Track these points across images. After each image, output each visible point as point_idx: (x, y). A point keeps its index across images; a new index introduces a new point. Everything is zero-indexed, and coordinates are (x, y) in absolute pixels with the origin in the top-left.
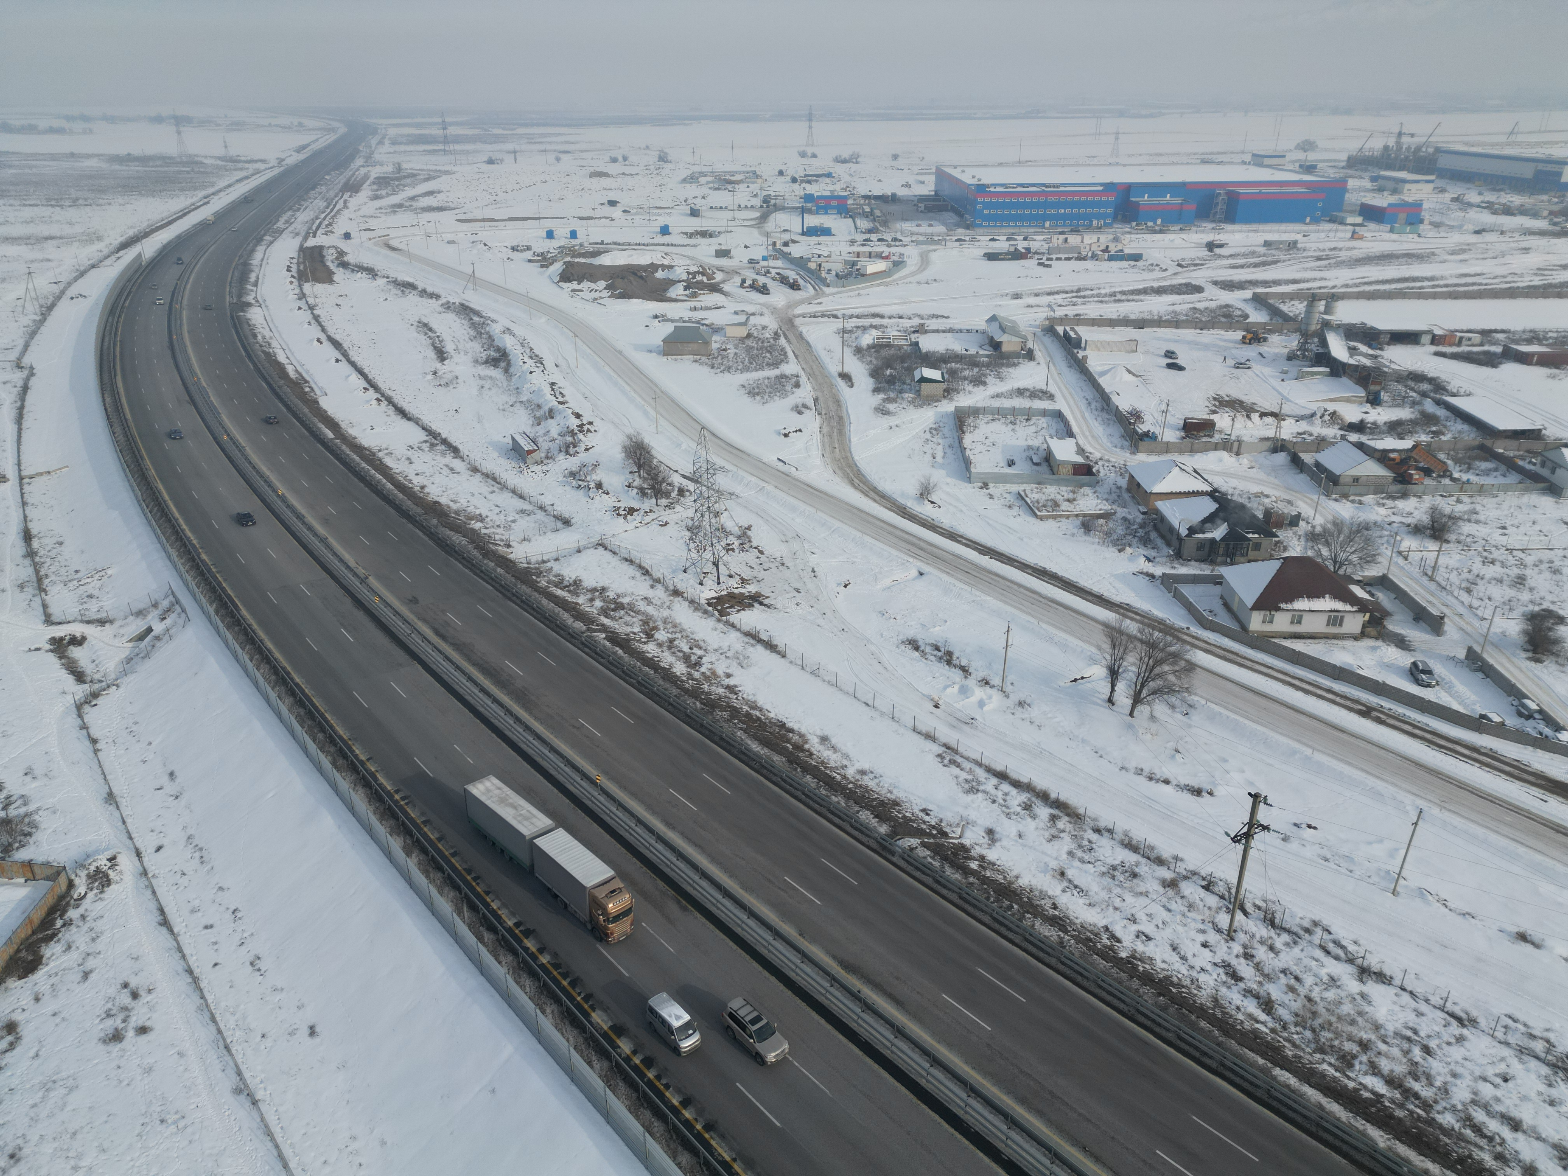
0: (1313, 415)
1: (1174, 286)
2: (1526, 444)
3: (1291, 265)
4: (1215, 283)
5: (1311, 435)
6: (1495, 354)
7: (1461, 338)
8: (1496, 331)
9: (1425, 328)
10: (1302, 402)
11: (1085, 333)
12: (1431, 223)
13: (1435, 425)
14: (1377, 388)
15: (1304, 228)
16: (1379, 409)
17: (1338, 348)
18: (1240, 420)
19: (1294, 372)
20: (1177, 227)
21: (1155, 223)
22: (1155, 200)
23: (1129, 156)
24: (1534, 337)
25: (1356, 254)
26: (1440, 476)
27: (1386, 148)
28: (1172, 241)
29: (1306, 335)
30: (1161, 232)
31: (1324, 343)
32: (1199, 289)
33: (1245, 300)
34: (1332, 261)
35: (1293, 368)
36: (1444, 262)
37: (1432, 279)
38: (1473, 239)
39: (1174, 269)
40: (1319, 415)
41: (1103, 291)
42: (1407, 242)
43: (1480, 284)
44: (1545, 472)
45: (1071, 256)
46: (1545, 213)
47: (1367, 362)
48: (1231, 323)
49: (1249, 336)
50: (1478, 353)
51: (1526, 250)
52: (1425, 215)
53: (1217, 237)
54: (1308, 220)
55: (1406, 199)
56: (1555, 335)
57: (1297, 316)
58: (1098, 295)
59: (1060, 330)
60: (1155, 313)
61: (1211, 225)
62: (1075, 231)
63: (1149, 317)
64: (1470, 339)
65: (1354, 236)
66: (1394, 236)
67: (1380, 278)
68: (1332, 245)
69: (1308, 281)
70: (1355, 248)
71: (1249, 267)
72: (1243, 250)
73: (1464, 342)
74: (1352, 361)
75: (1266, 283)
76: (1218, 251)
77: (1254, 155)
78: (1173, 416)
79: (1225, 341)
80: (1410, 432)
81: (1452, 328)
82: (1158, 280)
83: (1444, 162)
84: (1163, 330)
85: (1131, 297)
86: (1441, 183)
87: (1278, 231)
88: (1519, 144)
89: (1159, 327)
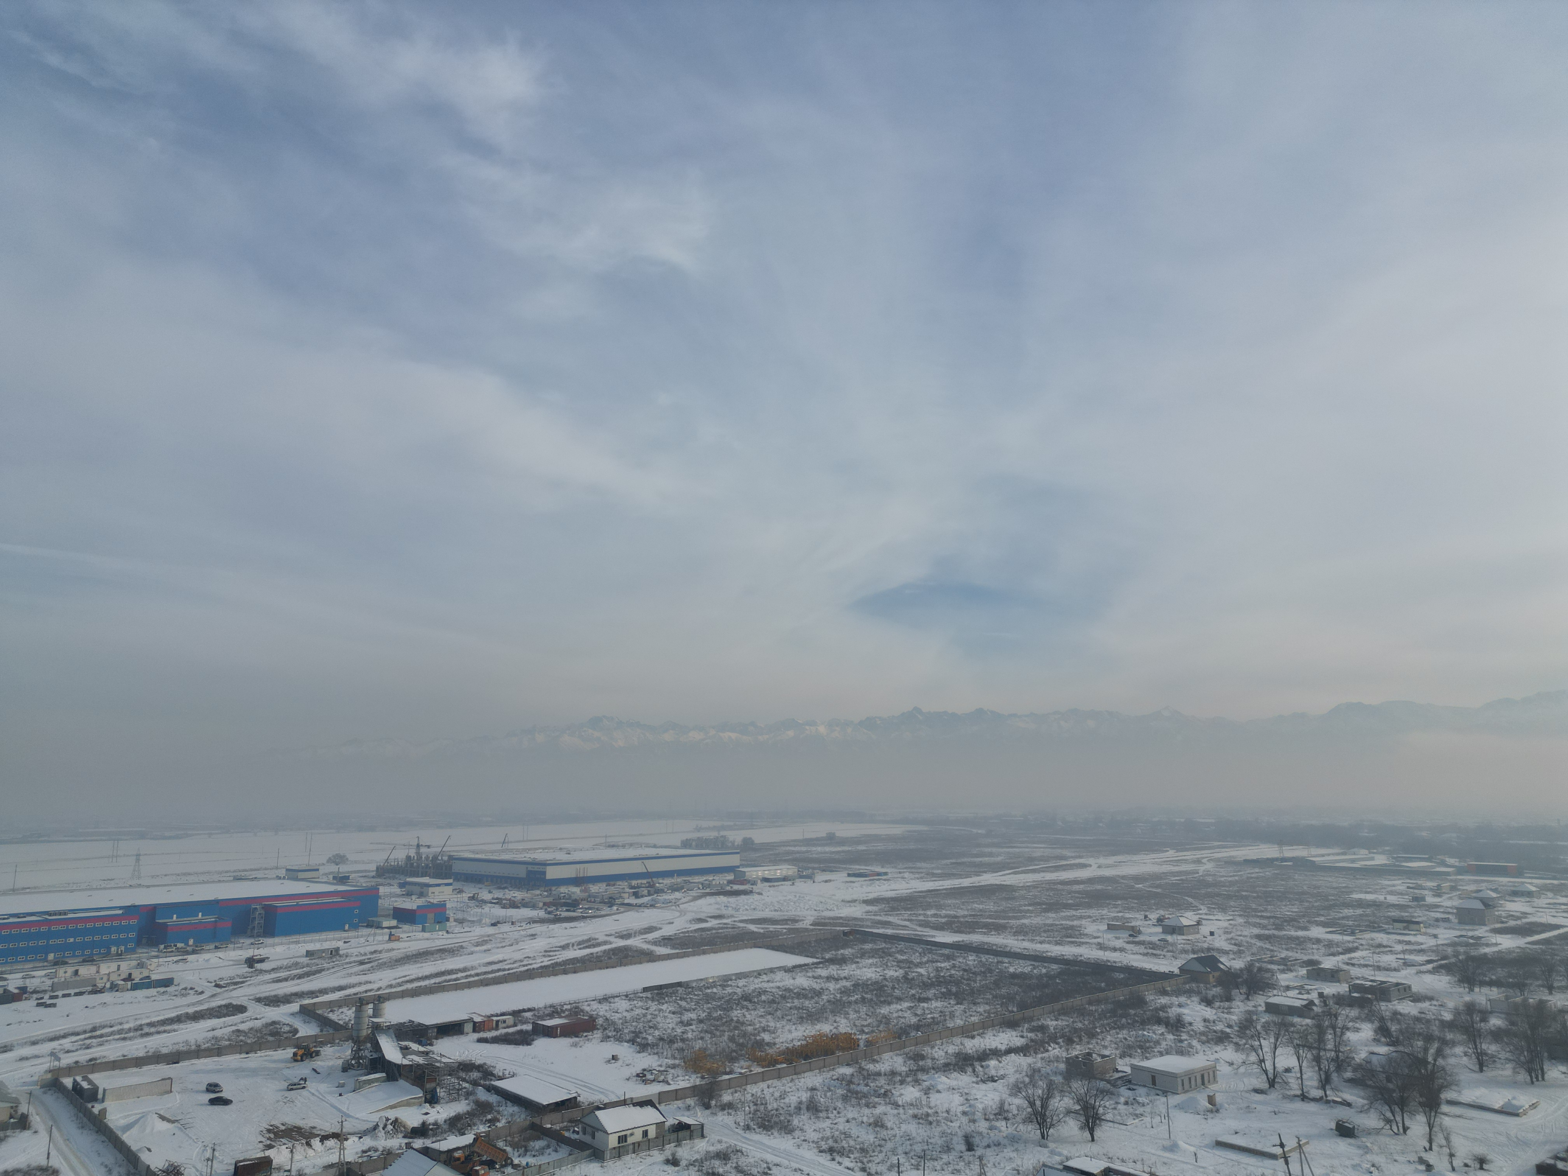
0: (376, 1127)
1: (213, 1009)
2: (568, 1113)
3: (334, 973)
4: (259, 1000)
5: (376, 1150)
6: (527, 1032)
7: (497, 1022)
8: (524, 1011)
9: (465, 1017)
10: (362, 1115)
11: (102, 1080)
12: (455, 920)
13: (490, 1113)
14: (433, 1085)
15: (345, 935)
16: (438, 1107)
17: (391, 1051)
18: (300, 1150)
19: (350, 1083)
20: (212, 946)
21: (187, 944)
22: (186, 920)
23: (153, 877)
24: (555, 1011)
25: (395, 954)
26: (502, 1166)
27: (408, 858)
28: (208, 960)
29: (358, 1042)
30: (194, 952)
31: (377, 1047)
32: (241, 1009)
33: (292, 1014)
34: (376, 963)
35: (349, 1079)
36: (472, 953)
37: (464, 970)
38: (491, 930)
39: (210, 990)
40: (381, 1126)
41: (126, 1026)
42: (438, 939)
43: (504, 970)
44: (587, 1139)
45: (82, 990)
46: (541, 905)
47: (420, 1060)
48: (280, 1041)
49: (301, 1052)
50: (513, 1034)
51: (533, 936)
52: (450, 913)
53: (257, 952)
54: (347, 927)
55: (432, 901)
56: (568, 1007)
57: (347, 1024)
58: (120, 1032)
59: (68, 1082)
60: (193, 1042)
61: (249, 941)
62: (88, 960)
63: (185, 1049)
64: (504, 1022)
65: (392, 938)
66: (426, 935)
67: (420, 975)
68: (372, 949)
69: (353, 986)
70: (394, 950)
71: (293, 979)
72: (285, 963)
73: (501, 1025)
74: (406, 1062)
75: (312, 994)
76: (258, 966)
77: (288, 870)
78: (221, 1162)
79: (275, 1061)
80: (469, 1125)
81: (488, 1014)
82: (193, 1004)
83: (457, 867)
84: (203, 1061)
85: (162, 1028)
86: (458, 885)
87: (319, 941)
88: (511, 850)
89: (198, 1058)
